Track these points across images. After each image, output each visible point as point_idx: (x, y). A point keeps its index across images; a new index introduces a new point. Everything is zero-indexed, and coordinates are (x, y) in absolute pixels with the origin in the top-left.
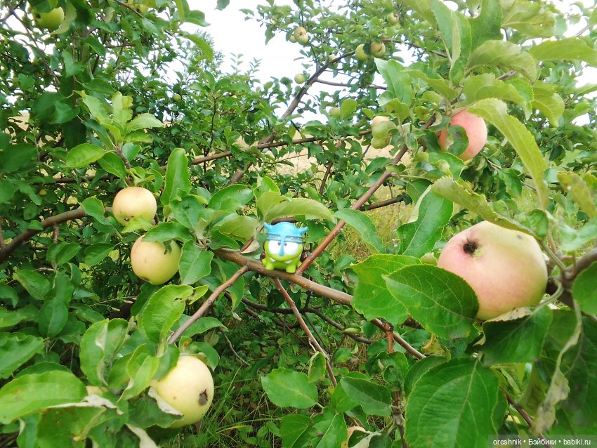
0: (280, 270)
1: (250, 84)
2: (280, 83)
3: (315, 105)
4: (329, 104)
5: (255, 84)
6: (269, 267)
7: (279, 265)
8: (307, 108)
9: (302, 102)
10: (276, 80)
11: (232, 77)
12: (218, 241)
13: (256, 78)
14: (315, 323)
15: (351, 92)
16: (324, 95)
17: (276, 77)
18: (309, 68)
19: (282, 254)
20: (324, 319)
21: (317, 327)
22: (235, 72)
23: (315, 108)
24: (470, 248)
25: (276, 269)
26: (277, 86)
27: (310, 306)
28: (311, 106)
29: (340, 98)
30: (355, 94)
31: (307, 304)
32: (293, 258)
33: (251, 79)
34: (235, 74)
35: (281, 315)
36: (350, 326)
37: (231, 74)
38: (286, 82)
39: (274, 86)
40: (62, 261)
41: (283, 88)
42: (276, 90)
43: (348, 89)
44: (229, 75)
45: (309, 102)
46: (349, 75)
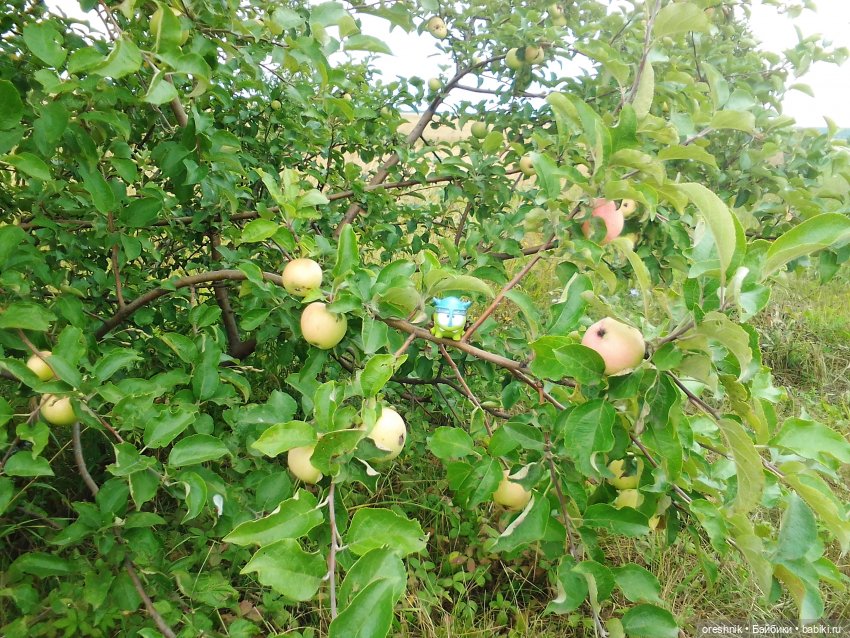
0: (448, 337)
1: (368, 77)
2: (408, 84)
3: (454, 118)
4: (471, 117)
5: (376, 77)
6: (438, 335)
7: (447, 335)
8: (443, 121)
9: (438, 114)
10: (403, 80)
11: (344, 67)
12: (386, 311)
13: (376, 68)
14: (449, 396)
15: (500, 103)
16: (465, 105)
17: (404, 76)
18: (448, 70)
19: (450, 324)
20: (459, 391)
21: (451, 401)
22: (348, 60)
23: (453, 122)
24: (601, 334)
25: (444, 337)
26: (405, 87)
27: (444, 376)
28: (449, 118)
29: (487, 109)
30: (506, 107)
31: (439, 373)
32: (459, 328)
33: (370, 69)
34: (348, 64)
35: (409, 386)
36: (488, 400)
37: (343, 63)
38: (417, 82)
39: (401, 86)
40: (205, 324)
41: (413, 90)
42: (403, 92)
43: (498, 99)
44: (340, 64)
45: (447, 113)
46: (499, 79)
